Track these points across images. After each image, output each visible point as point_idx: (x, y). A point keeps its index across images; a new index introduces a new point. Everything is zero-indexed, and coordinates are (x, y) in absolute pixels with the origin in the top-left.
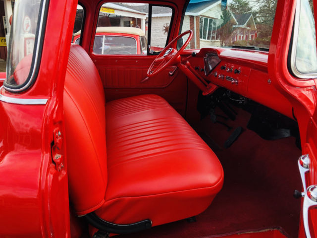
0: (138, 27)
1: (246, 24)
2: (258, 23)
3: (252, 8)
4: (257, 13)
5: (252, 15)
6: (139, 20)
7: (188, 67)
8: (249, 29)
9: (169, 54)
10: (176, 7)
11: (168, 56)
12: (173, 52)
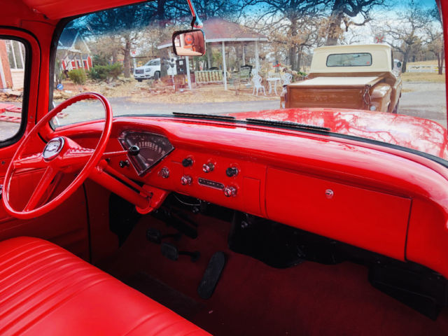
1: (73, 46)
2: (89, 44)
5: (78, 32)
7: (104, 170)
8: (79, 51)
9: (61, 153)
10: (36, 42)
11: (60, 158)
12: (70, 148)
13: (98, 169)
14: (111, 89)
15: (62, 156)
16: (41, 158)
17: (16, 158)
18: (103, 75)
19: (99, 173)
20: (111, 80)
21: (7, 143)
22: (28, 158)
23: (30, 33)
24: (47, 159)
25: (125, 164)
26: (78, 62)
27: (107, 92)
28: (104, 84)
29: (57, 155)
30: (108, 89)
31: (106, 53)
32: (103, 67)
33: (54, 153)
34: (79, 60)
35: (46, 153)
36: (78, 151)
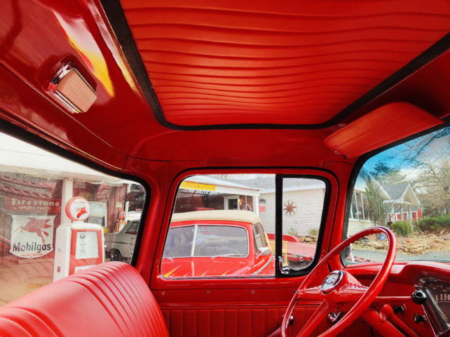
0: (249, 210)
1: (402, 198)
2: (420, 196)
3: (406, 175)
4: (415, 182)
5: (409, 185)
6: (250, 199)
7: (388, 319)
8: (409, 204)
9: (337, 288)
10: (335, 179)
11: (335, 292)
12: (348, 283)
13: (381, 316)
14: (442, 242)
15: (338, 290)
16: (320, 290)
17: (302, 288)
18: (433, 227)
19: (382, 321)
20: (442, 233)
21: (300, 273)
22: (311, 289)
23: (331, 173)
24: (324, 292)
25: (421, 319)
26: (405, 214)
27: (436, 245)
28: (434, 237)
29: (333, 289)
30: (438, 242)
31: (438, 204)
32: (434, 219)
33: (331, 286)
34: (407, 213)
35: (325, 285)
36: (357, 288)
